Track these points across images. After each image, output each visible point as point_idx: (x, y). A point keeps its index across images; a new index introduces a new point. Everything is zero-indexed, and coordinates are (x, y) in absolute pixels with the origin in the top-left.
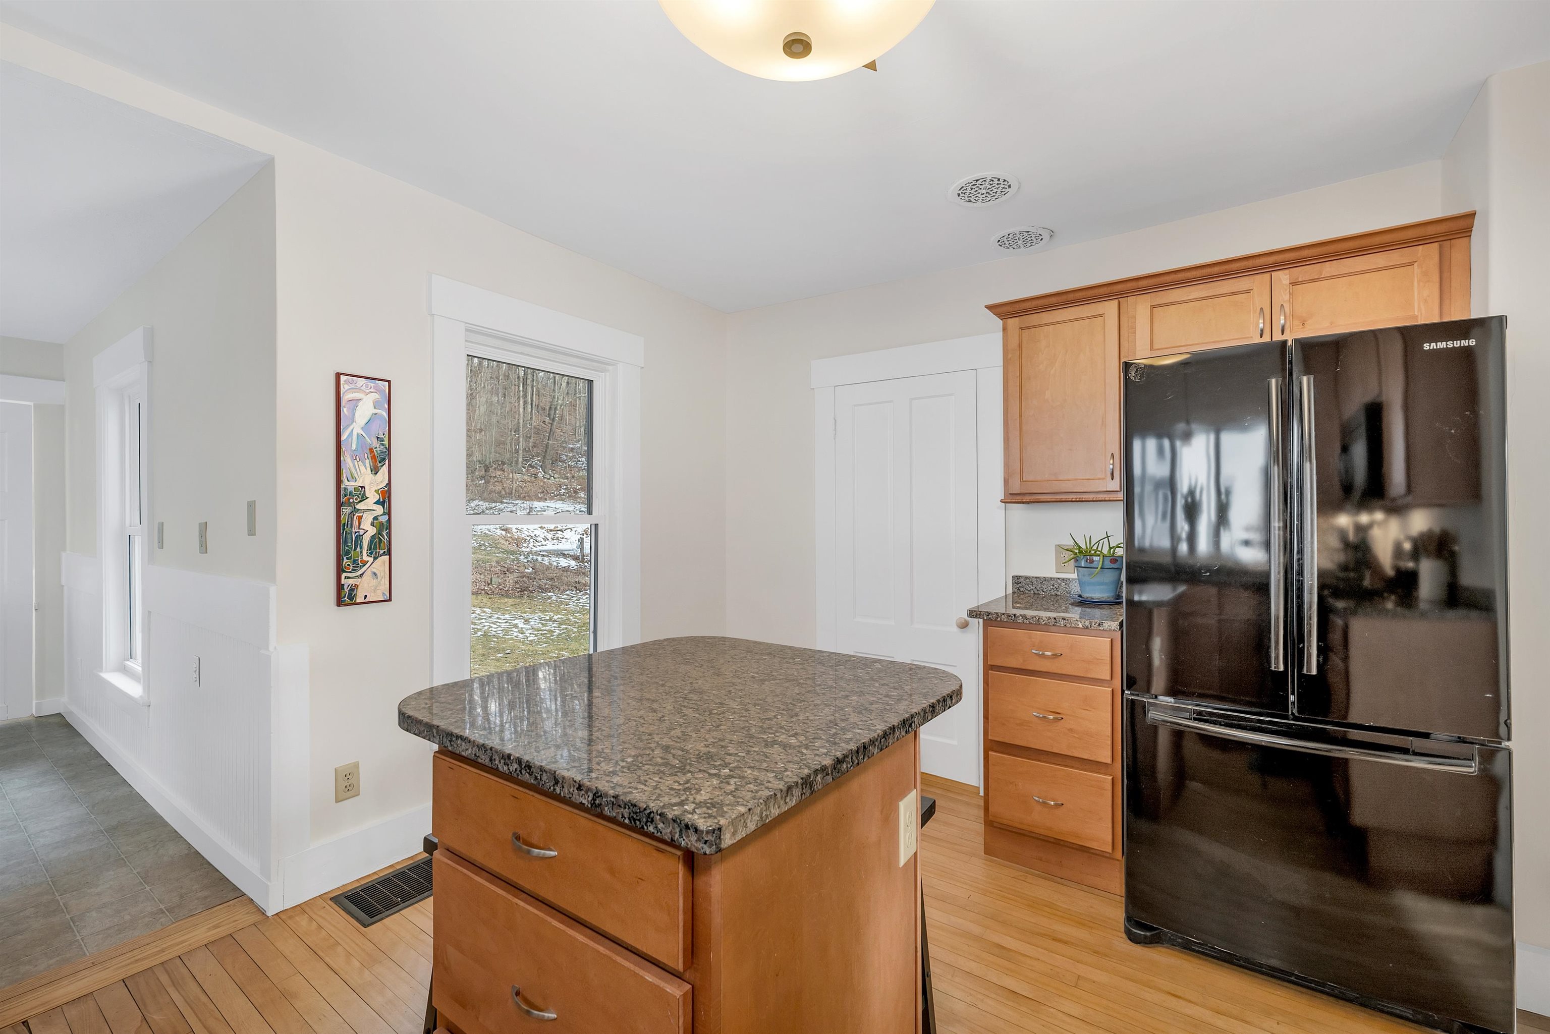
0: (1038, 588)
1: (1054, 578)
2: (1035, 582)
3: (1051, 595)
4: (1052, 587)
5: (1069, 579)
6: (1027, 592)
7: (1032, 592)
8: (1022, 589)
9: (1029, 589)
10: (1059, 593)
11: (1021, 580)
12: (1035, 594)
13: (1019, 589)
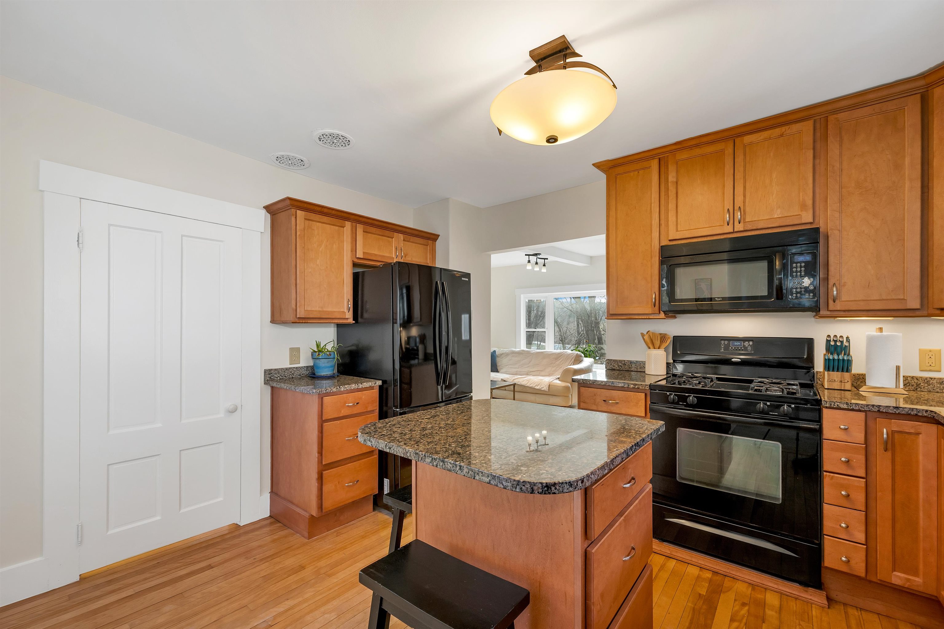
0: (282, 375)
1: (291, 368)
2: (281, 372)
3: (290, 378)
4: (290, 373)
5: (300, 367)
6: (276, 378)
7: (279, 378)
8: (272, 377)
9: (277, 377)
10: (294, 376)
11: (272, 372)
12: (280, 379)
13: (270, 378)
